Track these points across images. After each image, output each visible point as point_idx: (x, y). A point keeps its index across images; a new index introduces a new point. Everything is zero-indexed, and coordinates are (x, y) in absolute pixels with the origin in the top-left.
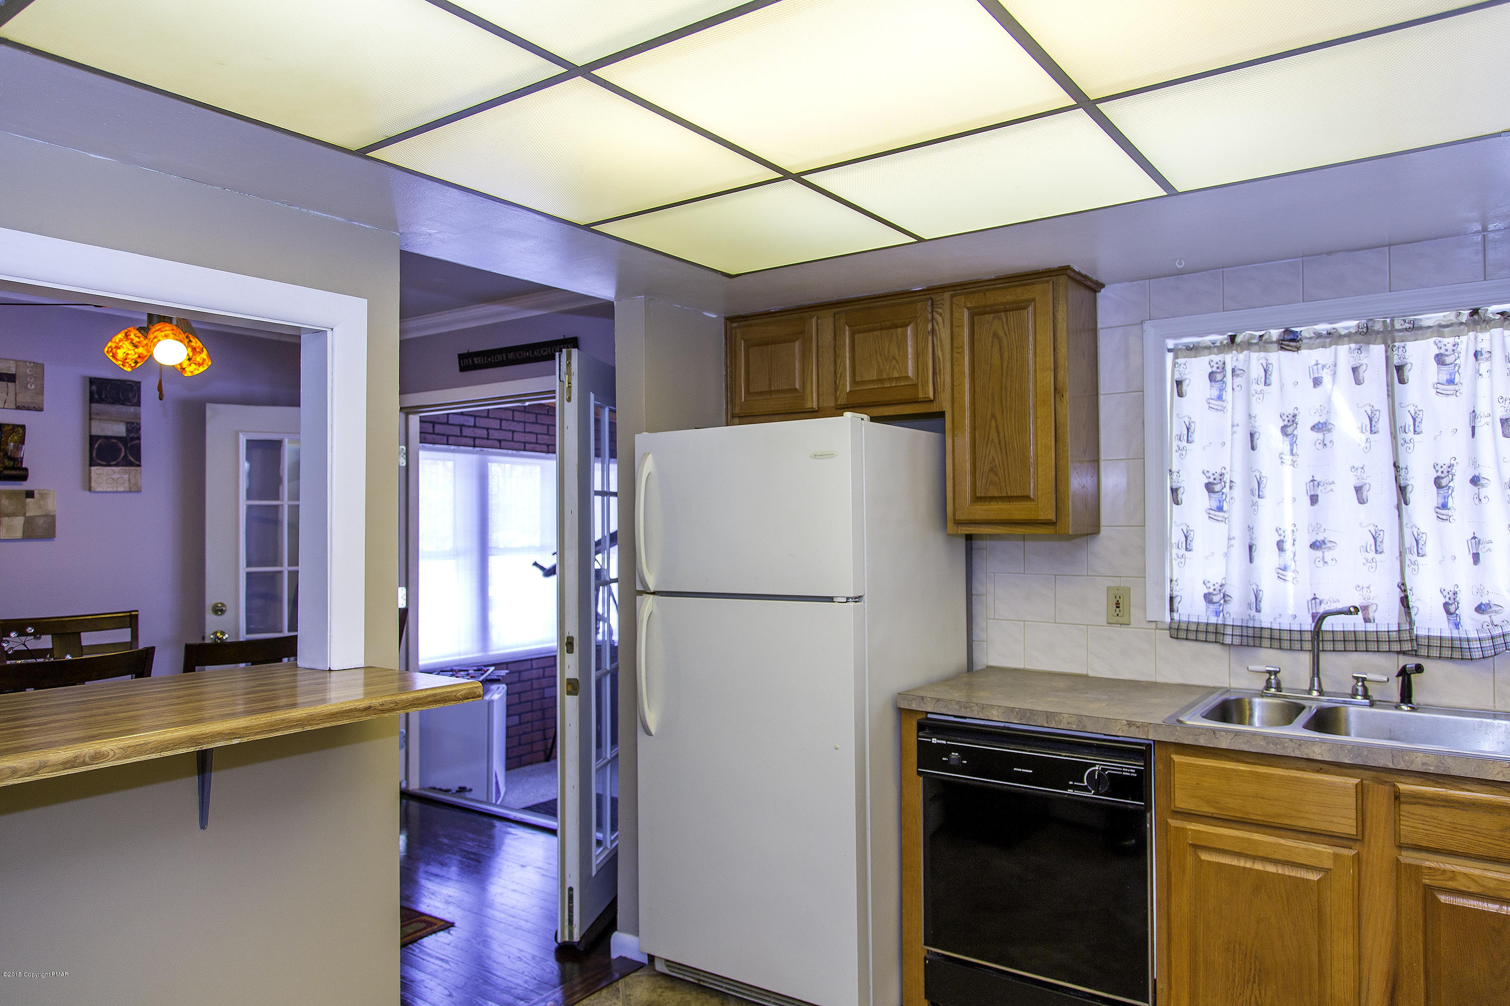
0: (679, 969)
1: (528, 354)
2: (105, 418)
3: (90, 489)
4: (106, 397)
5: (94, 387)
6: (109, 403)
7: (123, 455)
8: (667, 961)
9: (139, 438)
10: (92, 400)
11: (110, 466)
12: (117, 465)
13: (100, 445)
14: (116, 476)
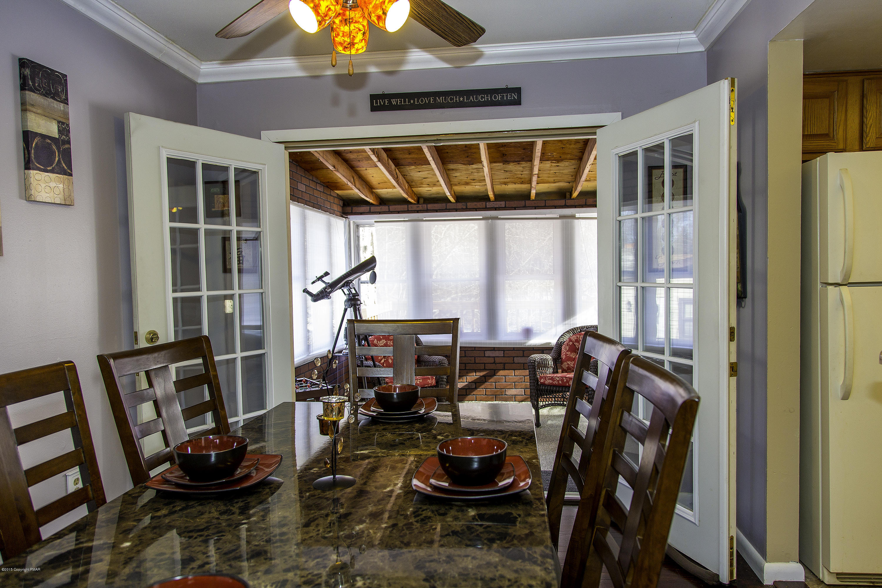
0: (850, 578)
1: (461, 99)
2: (39, 111)
3: (29, 199)
4: (39, 86)
5: (27, 72)
6: (42, 94)
7: (57, 159)
8: (838, 574)
9: (69, 142)
10: (24, 87)
11: (47, 171)
12: (52, 171)
13: (36, 144)
14: (53, 184)
